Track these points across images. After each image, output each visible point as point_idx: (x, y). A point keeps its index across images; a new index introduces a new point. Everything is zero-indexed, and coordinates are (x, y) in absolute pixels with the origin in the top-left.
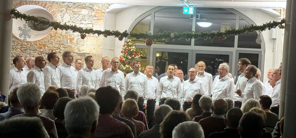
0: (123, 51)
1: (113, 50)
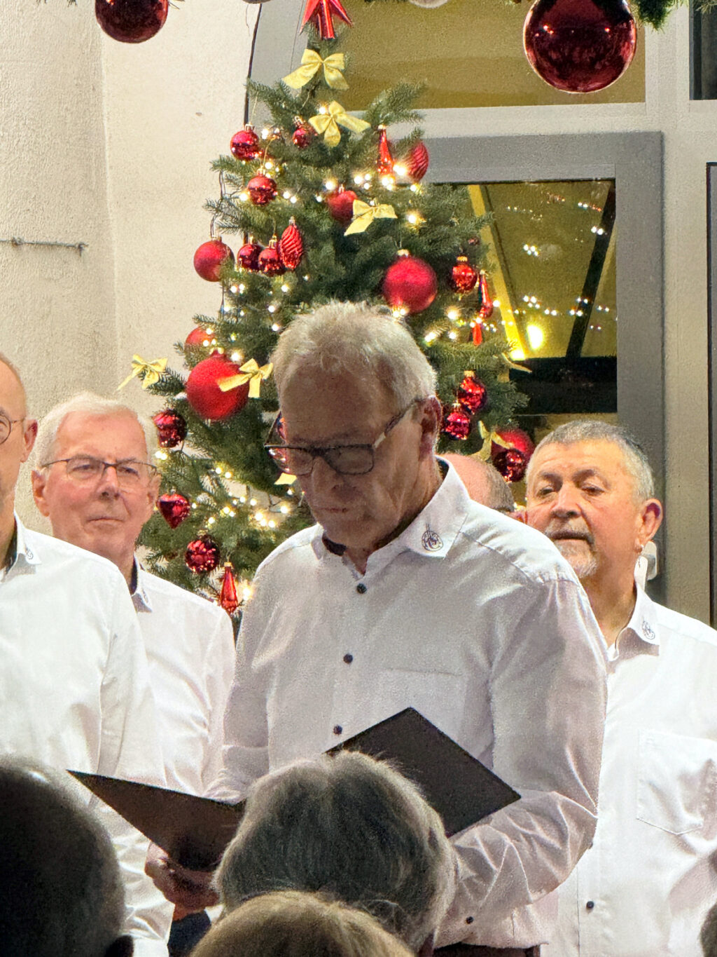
1: (80, 248)
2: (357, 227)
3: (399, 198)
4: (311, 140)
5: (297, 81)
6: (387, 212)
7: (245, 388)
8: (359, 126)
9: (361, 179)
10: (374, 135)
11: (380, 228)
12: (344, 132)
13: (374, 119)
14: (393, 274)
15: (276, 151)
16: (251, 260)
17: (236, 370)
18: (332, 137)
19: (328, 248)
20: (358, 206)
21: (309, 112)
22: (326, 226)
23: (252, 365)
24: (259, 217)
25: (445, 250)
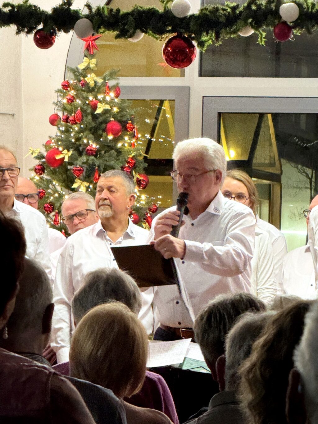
0: (60, 114)
1: (13, 115)
2: (99, 111)
3: (111, 103)
4: (86, 85)
5: (81, 67)
6: (108, 107)
7: (64, 158)
8: (100, 81)
9: (100, 97)
10: (104, 84)
11: (106, 112)
12: (96, 83)
13: (104, 79)
14: (109, 126)
15: (75, 88)
16: (66, 120)
17: (61, 153)
18: (92, 84)
19: (90, 117)
20: (99, 105)
21: (85, 76)
22: (89, 111)
23: (65, 151)
24: (69, 107)
25: (124, 119)
